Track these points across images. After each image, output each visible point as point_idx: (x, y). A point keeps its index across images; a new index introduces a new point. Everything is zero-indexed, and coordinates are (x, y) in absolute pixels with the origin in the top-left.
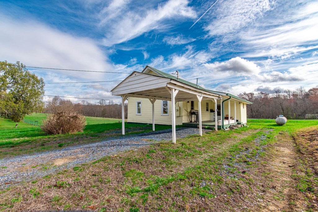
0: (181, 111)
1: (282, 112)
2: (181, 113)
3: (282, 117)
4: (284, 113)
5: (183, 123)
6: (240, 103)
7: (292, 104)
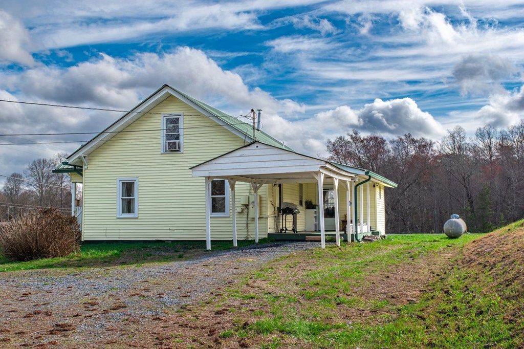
0: (263, 205)
1: (469, 208)
2: (263, 211)
3: (456, 220)
4: (472, 211)
5: (269, 234)
6: (374, 186)
7: (497, 182)
